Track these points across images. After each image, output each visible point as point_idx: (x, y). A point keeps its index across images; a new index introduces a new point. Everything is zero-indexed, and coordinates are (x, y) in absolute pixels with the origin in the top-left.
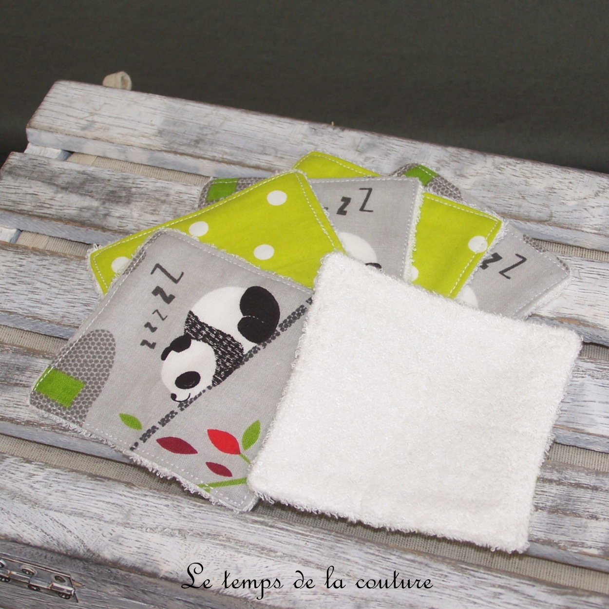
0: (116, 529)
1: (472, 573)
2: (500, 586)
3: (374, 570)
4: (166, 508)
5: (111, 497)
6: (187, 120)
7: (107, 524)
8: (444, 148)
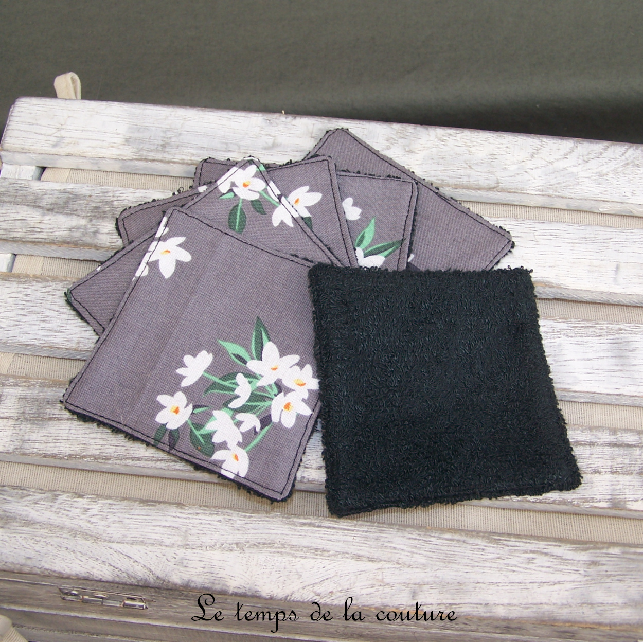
0: (177, 552)
1: (505, 542)
2: (532, 552)
3: (420, 554)
4: (219, 523)
5: (166, 521)
6: (149, 125)
7: (168, 549)
8: (389, 125)
